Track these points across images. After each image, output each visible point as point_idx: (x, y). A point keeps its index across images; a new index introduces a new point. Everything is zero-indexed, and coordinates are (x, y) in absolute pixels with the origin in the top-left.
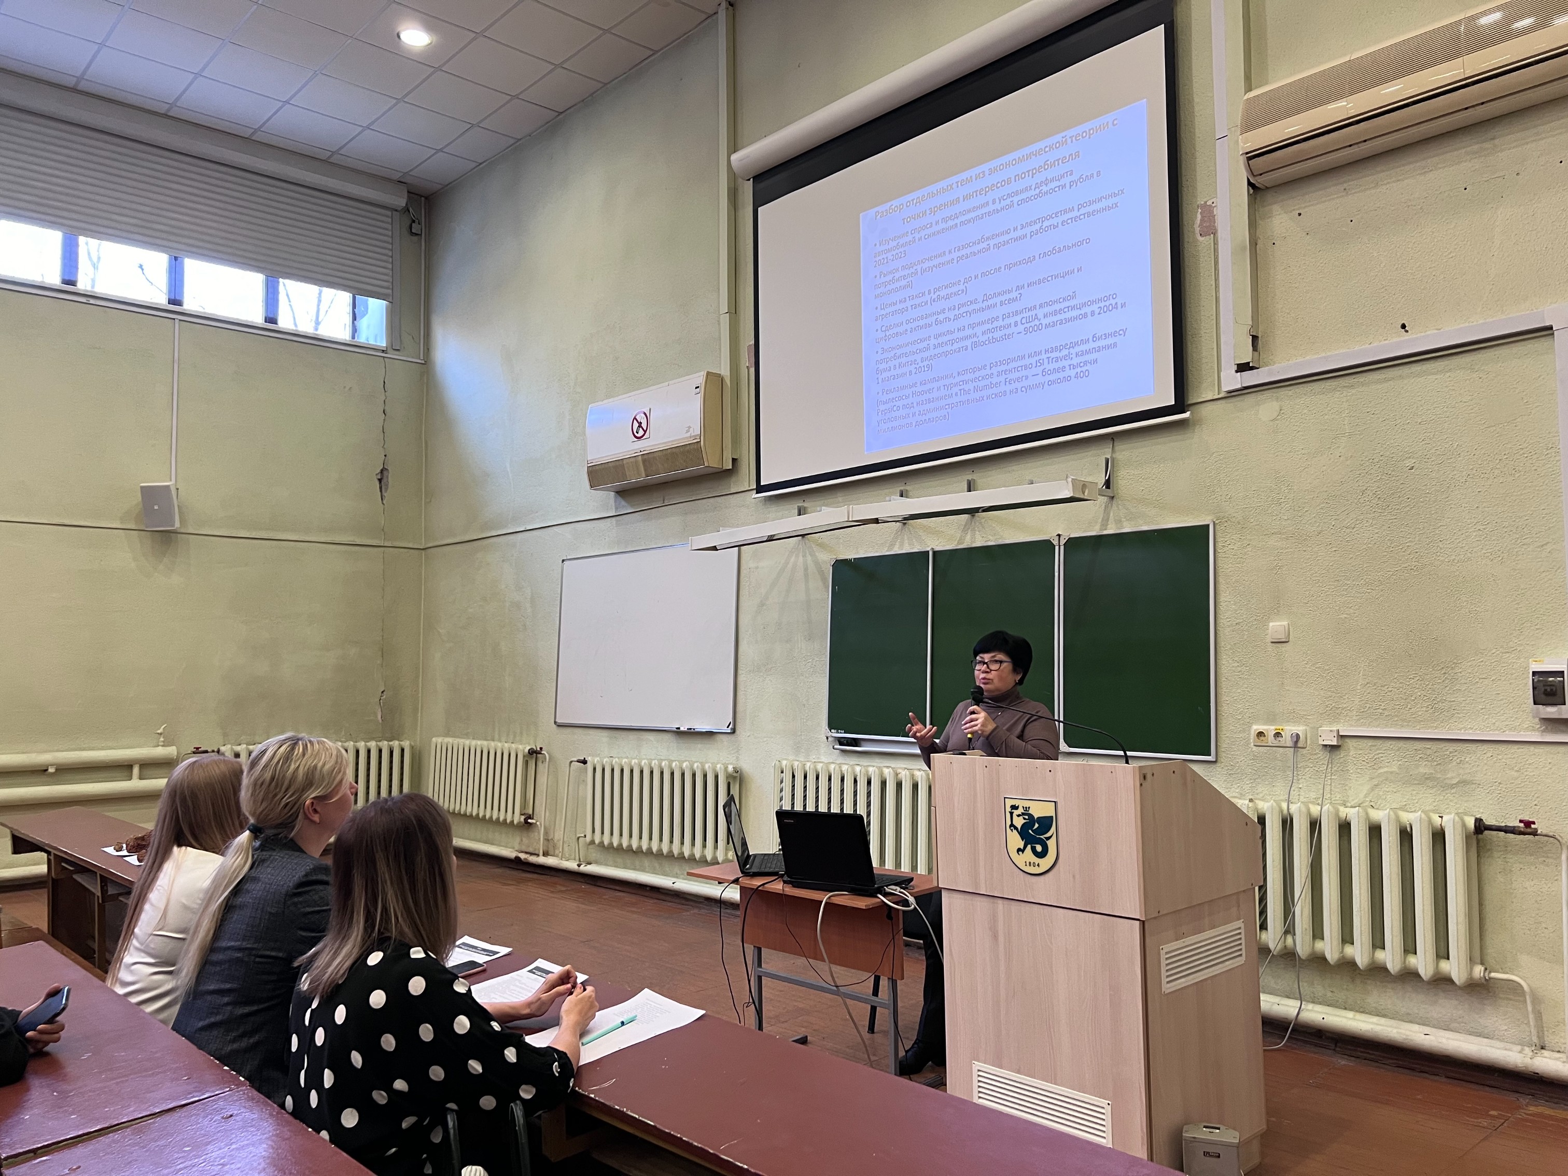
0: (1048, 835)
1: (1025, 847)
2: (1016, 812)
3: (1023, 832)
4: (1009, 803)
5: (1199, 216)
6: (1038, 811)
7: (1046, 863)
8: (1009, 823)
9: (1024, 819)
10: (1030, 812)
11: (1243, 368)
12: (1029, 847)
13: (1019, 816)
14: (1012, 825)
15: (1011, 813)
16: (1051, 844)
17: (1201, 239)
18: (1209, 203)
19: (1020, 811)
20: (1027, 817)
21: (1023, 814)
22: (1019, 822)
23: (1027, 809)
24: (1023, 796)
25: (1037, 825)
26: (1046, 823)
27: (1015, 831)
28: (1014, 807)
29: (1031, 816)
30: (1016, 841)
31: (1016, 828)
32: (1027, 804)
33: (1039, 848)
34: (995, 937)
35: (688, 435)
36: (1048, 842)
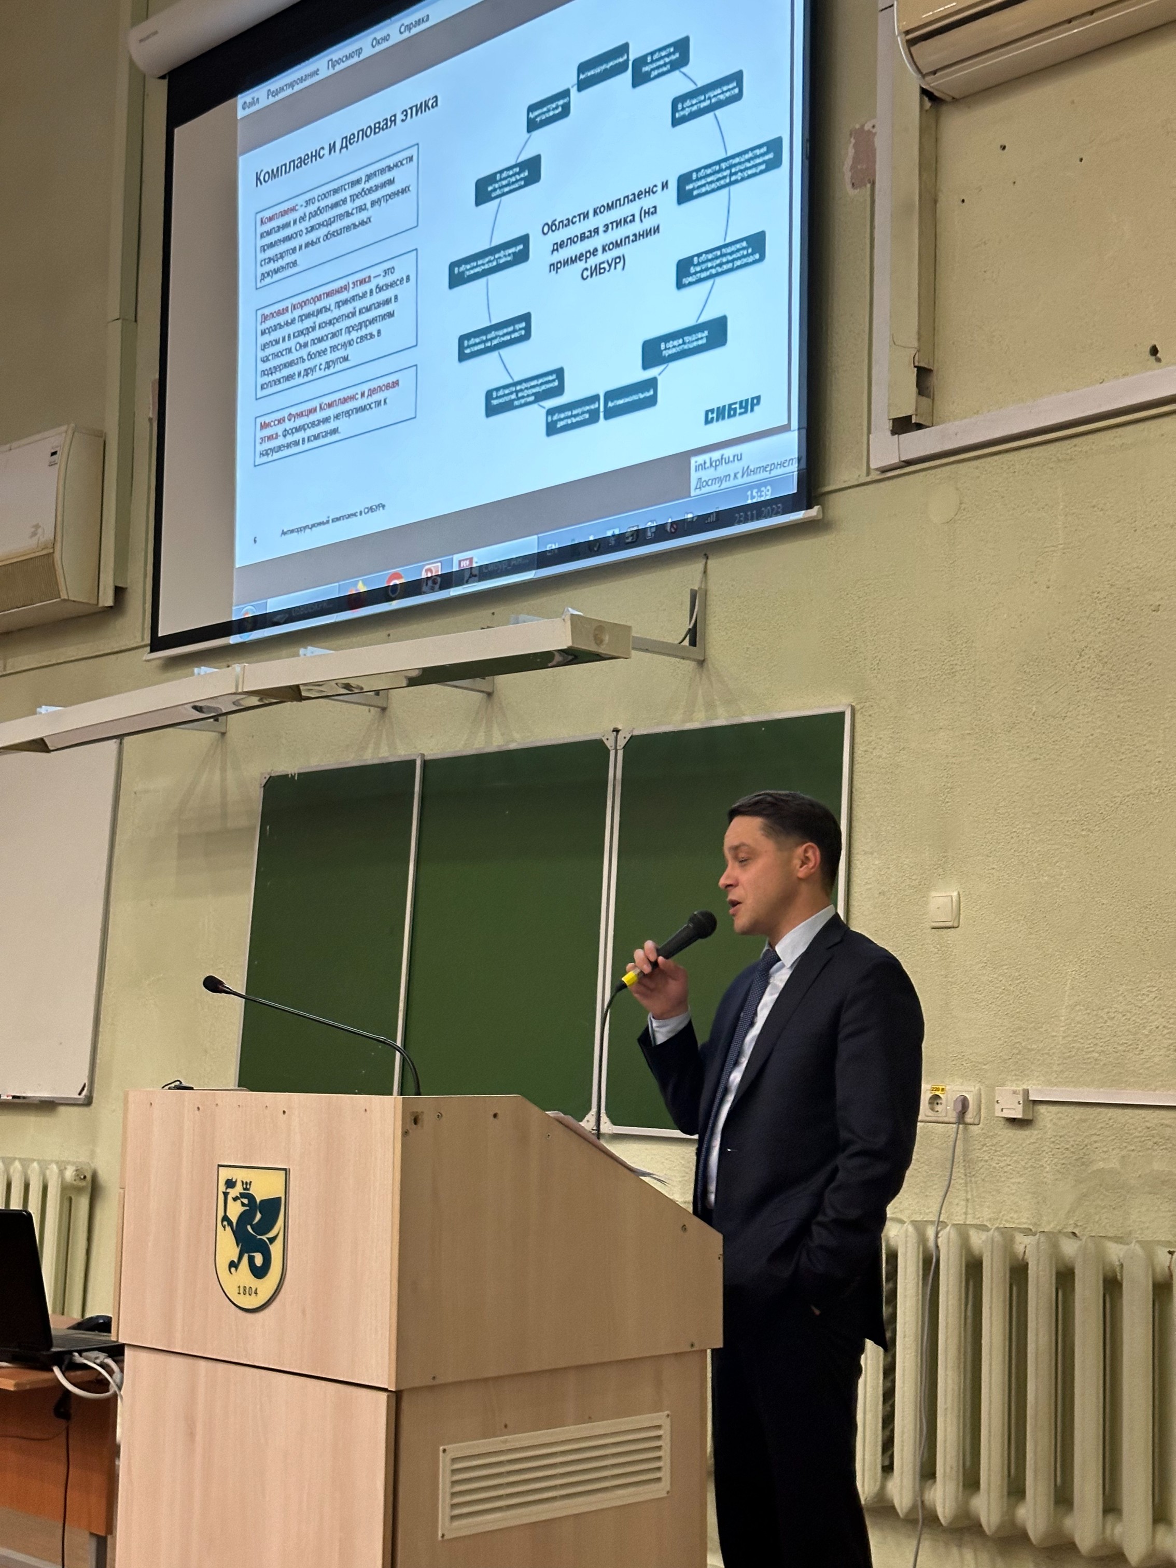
0: (271, 1234)
1: (240, 1258)
2: (233, 1193)
3: (239, 1231)
4: (225, 1174)
5: (851, 151)
6: (262, 1188)
7: (267, 1286)
8: (221, 1214)
9: (242, 1204)
10: (251, 1192)
12: (245, 1257)
13: (235, 1199)
14: (225, 1218)
15: (226, 1194)
16: (276, 1250)
17: (851, 192)
18: (867, 127)
19: (239, 1189)
20: (246, 1201)
21: (241, 1195)
22: (235, 1210)
23: (247, 1185)
24: (244, 1162)
25: (258, 1216)
26: (272, 1208)
27: (228, 1229)
28: (230, 1184)
29: (251, 1198)
30: (228, 1247)
31: (230, 1223)
32: (248, 1176)
33: (259, 1259)
34: (191, 1435)
35: (34, 541)
36: (272, 1248)
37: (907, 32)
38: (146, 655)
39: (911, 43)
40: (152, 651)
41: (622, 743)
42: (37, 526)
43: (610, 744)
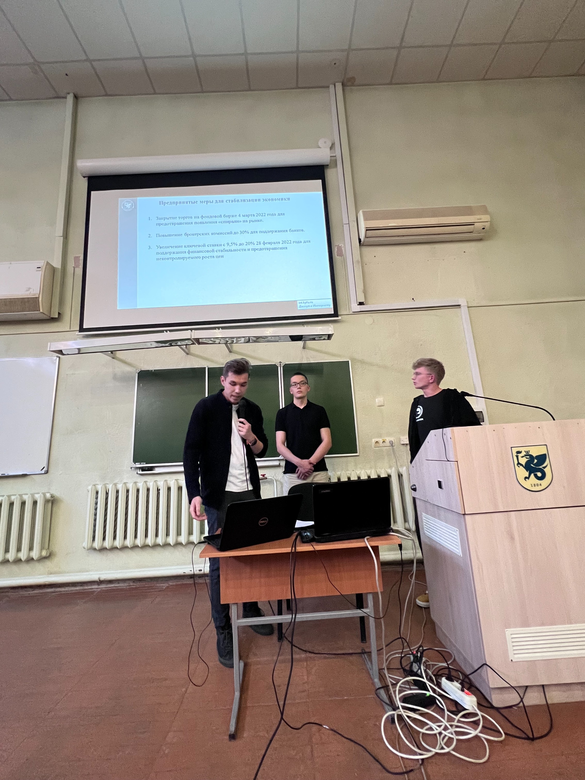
0: (544, 465)
1: (530, 475)
3: (527, 467)
4: (515, 450)
5: (336, 249)
6: (535, 452)
7: (545, 483)
8: (516, 462)
9: (527, 458)
10: (530, 454)
11: (361, 304)
12: (532, 475)
13: (522, 457)
14: (519, 463)
15: (517, 456)
16: (547, 470)
17: (338, 257)
18: (340, 245)
19: (523, 454)
20: (528, 457)
21: (525, 455)
22: (523, 461)
23: (527, 452)
25: (536, 461)
26: (542, 458)
27: (521, 467)
28: (519, 452)
29: (531, 456)
30: (523, 472)
31: (522, 465)
32: (527, 449)
33: (539, 474)
35: (28, 292)
36: (545, 470)
37: (366, 228)
38: (77, 333)
39: (367, 230)
40: (80, 332)
41: (282, 365)
42: (30, 288)
43: (278, 365)
